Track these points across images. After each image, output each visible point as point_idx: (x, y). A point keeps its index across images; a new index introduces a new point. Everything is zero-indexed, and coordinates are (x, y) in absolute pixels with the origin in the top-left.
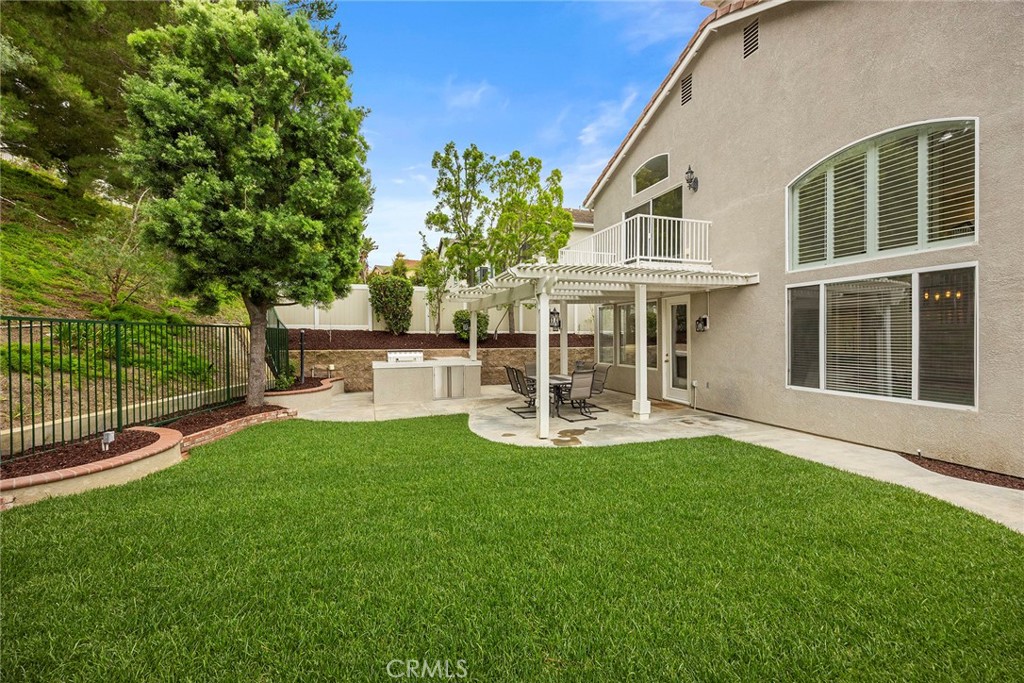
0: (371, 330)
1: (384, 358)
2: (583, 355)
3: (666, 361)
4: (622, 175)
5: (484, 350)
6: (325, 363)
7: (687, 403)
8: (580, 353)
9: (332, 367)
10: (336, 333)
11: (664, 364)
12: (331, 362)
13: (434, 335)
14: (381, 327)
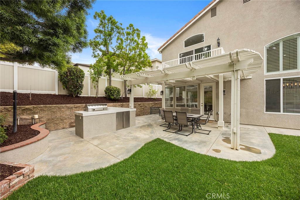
0: (57, 94)
1: (86, 109)
2: (152, 105)
3: (202, 106)
4: (179, 40)
5: (121, 103)
6: (29, 114)
7: (214, 120)
8: (152, 104)
9: (36, 116)
10: (34, 95)
11: (201, 107)
12: (35, 113)
13: (96, 97)
14: (64, 92)
